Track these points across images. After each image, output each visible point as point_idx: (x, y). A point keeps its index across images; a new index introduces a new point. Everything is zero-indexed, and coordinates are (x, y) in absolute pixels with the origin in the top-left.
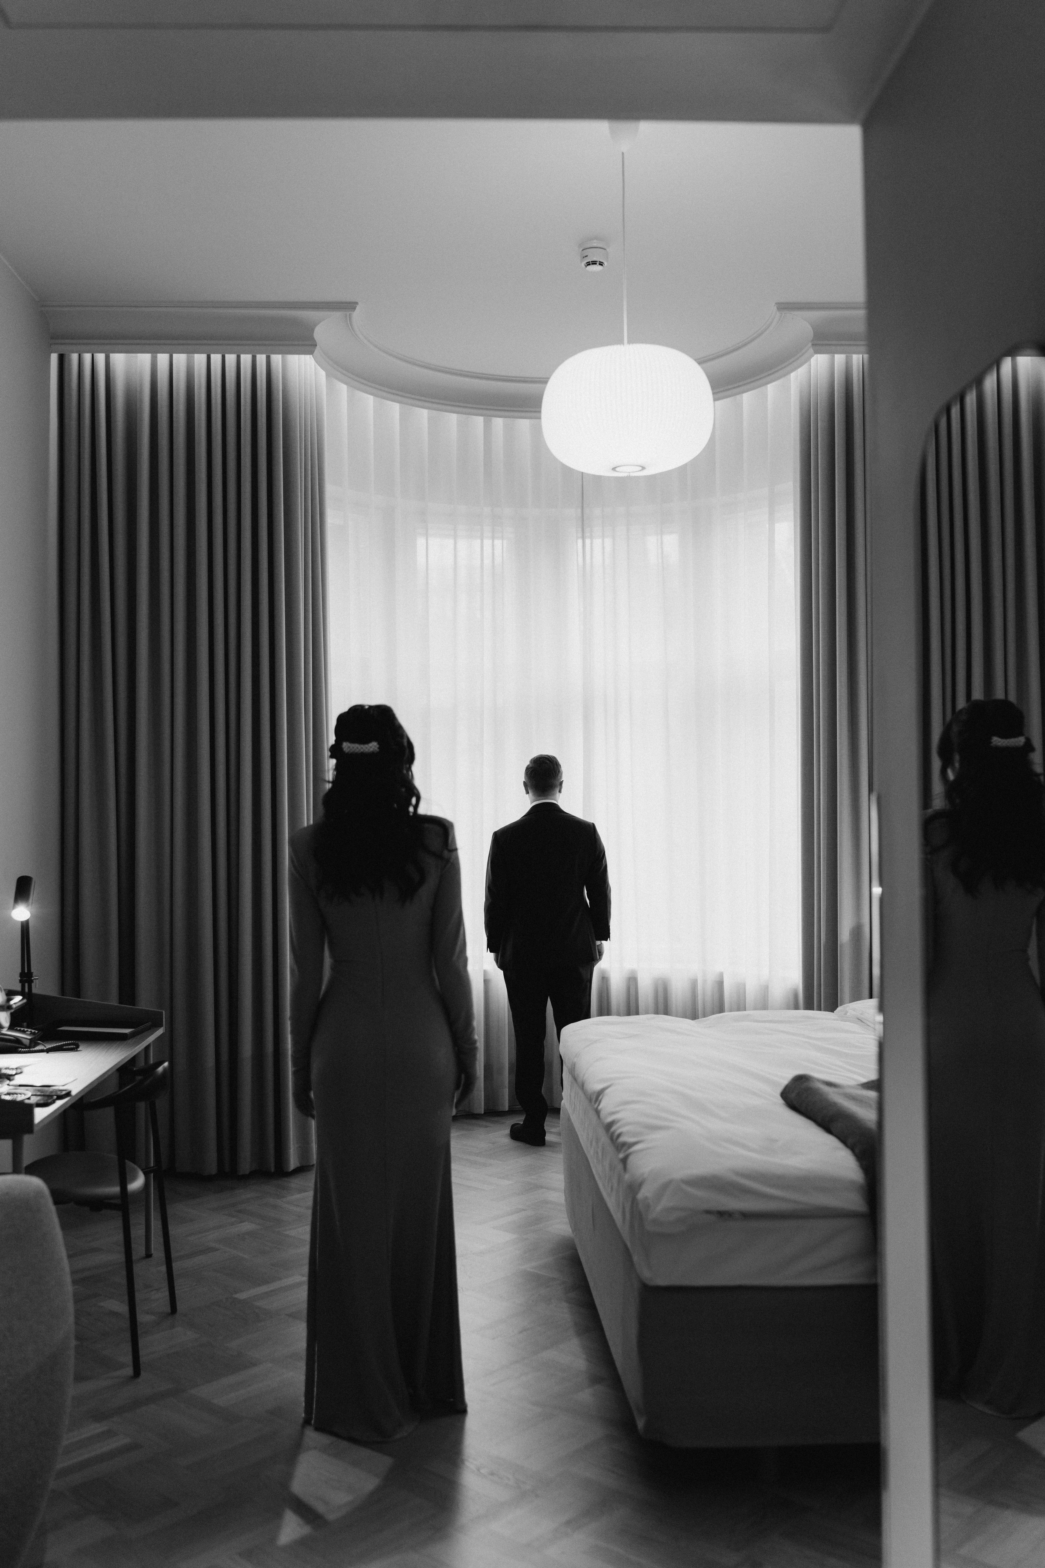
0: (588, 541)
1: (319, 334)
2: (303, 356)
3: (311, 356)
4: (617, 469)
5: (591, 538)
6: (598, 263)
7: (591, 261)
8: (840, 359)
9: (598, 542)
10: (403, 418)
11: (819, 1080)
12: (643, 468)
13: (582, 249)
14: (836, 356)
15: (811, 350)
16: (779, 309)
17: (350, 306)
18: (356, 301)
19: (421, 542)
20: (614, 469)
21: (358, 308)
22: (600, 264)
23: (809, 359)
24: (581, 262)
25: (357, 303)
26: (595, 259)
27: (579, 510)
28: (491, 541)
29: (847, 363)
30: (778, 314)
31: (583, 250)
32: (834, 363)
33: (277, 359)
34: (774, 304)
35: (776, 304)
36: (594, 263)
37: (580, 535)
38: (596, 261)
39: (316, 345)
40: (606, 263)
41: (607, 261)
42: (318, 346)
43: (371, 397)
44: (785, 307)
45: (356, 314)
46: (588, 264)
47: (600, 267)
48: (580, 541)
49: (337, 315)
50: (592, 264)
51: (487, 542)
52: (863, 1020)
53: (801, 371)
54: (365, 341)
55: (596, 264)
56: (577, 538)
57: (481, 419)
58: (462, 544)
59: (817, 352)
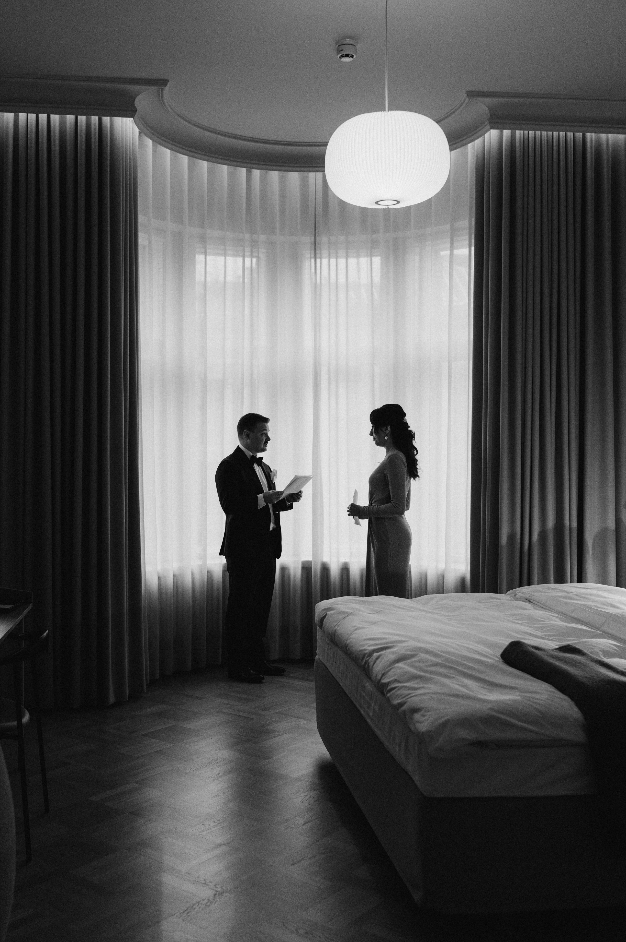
0: (318, 261)
1: (139, 102)
2: (125, 119)
3: (132, 119)
4: (379, 203)
5: (321, 258)
6: (350, 56)
7: (344, 54)
8: (507, 133)
9: (325, 261)
10: (191, 168)
11: (529, 645)
12: (398, 202)
13: (337, 46)
14: (505, 131)
15: (488, 127)
16: (469, 95)
17: (163, 83)
18: (166, 78)
19: (200, 258)
20: (377, 203)
21: (169, 84)
22: (351, 57)
23: (483, 134)
24: (338, 54)
25: (168, 81)
26: (347, 52)
27: (313, 238)
28: (250, 259)
29: (512, 137)
30: (467, 99)
31: (339, 46)
32: (503, 137)
33: (106, 119)
34: (465, 92)
35: (467, 91)
36: (347, 55)
37: (313, 256)
38: (349, 54)
39: (137, 111)
40: (355, 57)
41: (356, 55)
42: (137, 112)
43: (169, 151)
44: (472, 94)
45: (167, 90)
46: (343, 56)
47: (351, 59)
48: (313, 260)
49: (153, 88)
50: (346, 56)
51: (248, 260)
52: (530, 600)
53: (478, 142)
54: (170, 110)
55: (348, 56)
56: (311, 258)
57: (244, 170)
58: (230, 259)
59: (492, 128)
